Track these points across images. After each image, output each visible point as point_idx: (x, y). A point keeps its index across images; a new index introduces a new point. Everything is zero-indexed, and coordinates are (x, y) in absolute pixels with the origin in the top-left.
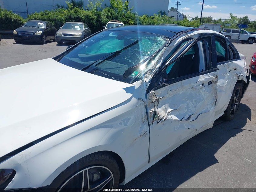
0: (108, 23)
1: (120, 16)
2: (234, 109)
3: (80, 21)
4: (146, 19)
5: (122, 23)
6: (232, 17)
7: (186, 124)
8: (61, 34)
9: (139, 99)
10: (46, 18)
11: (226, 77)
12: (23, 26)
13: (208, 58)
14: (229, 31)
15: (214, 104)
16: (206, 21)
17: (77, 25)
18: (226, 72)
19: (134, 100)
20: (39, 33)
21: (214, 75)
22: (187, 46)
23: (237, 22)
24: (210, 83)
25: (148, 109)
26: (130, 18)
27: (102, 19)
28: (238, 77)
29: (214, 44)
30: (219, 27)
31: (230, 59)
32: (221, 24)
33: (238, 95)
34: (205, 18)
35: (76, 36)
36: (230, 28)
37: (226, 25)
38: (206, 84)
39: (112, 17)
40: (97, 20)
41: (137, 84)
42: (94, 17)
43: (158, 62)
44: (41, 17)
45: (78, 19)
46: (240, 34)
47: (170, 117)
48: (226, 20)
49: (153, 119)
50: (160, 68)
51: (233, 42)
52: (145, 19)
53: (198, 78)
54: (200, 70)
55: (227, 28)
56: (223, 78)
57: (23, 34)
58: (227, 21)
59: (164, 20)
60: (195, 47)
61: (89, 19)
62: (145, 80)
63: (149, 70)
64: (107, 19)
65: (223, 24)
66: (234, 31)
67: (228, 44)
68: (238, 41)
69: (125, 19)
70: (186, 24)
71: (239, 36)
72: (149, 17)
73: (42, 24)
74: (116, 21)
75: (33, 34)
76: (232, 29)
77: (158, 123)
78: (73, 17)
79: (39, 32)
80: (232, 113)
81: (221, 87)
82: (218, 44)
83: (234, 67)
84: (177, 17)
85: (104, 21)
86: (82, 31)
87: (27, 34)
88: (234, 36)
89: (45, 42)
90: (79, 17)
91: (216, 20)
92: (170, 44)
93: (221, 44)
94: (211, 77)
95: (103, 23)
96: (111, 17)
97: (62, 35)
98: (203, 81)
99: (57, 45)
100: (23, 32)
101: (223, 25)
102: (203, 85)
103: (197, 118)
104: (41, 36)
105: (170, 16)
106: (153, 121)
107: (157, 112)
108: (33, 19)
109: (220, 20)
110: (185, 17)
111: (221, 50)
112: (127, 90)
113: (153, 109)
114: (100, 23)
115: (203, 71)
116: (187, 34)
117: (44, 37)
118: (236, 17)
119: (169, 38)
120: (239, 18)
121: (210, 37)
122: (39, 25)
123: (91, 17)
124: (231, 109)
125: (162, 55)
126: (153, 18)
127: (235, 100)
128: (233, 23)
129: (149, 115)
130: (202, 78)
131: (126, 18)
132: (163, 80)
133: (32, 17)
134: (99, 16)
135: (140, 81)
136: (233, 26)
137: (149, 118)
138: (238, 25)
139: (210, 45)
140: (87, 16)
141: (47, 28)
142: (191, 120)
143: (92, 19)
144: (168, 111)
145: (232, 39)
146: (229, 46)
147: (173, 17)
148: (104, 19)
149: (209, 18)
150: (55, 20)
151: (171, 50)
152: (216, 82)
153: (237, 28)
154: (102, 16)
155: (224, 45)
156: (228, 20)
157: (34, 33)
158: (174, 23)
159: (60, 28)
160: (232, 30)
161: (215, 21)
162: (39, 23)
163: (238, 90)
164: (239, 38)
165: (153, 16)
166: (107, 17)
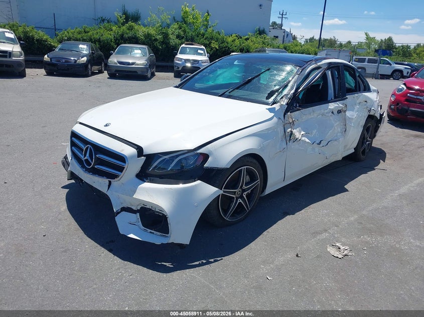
0: (182, 46)
1: (198, 36)
2: (365, 148)
3: (137, 43)
4: (237, 40)
5: (203, 47)
6: (367, 39)
7: (317, 148)
8: (116, 61)
9: (279, 118)
10: (85, 38)
11: (356, 109)
12: (57, 50)
13: (337, 87)
14: (362, 61)
15: (344, 132)
16: (326, 44)
17: (137, 48)
18: (356, 104)
19: (275, 119)
20: (83, 61)
21: (343, 104)
22: (317, 75)
23: (376, 46)
24: (339, 112)
25: (286, 129)
26: (212, 38)
27: (171, 41)
28: (369, 111)
29: (343, 74)
30: (348, 54)
31: (360, 91)
32: (351, 49)
33: (370, 132)
34: (325, 40)
35: (138, 65)
36: (364, 56)
37: (358, 50)
38: (335, 112)
39: (187, 37)
40: (162, 42)
41: (277, 106)
42: (159, 37)
43: (292, 88)
44: (79, 36)
45: (135, 40)
46: (379, 64)
47: (303, 138)
48: (358, 43)
49: (290, 138)
50: (294, 94)
51: (369, 77)
52: (234, 40)
53: (329, 105)
54: (329, 99)
55: (360, 56)
56: (353, 111)
57: (59, 61)
58: (360, 44)
59: (264, 43)
60: (324, 76)
61: (150, 39)
62: (282, 103)
63: (285, 95)
64: (177, 41)
65: (353, 50)
66: (370, 61)
67: (358, 75)
68: (377, 76)
69: (205, 41)
70: (297, 48)
71: (378, 68)
72: (241, 38)
73: (85, 47)
74: (193, 43)
75: (74, 61)
76: (367, 58)
77: (294, 142)
78: (126, 36)
79: (83, 59)
80: (363, 152)
81: (350, 118)
82: (347, 74)
83: (365, 99)
84: (284, 38)
85: (174, 43)
86: (146, 58)
87: (66, 62)
88: (371, 68)
89: (90, 73)
90: (135, 36)
91: (343, 43)
92: (301, 72)
93: (350, 74)
94: (341, 105)
95: (173, 46)
96: (183, 37)
97: (117, 64)
98: (332, 109)
99: (108, 78)
100: (59, 59)
101: (353, 52)
102: (332, 112)
103: (327, 144)
104: (85, 66)
105: (272, 37)
106: (290, 140)
107: (293, 132)
108: (66, 38)
109: (349, 42)
110: (294, 38)
111: (350, 82)
112: (271, 110)
113: (290, 129)
114: (167, 47)
115: (332, 99)
116: (316, 63)
117: (89, 66)
118: (375, 38)
119: (300, 67)
120: (380, 40)
121: (339, 66)
122: (81, 48)
123: (155, 37)
124: (362, 146)
125: (295, 82)
126: (247, 39)
127: (367, 138)
128: (369, 48)
129: (287, 134)
130: (332, 106)
131: (205, 39)
132: (296, 105)
133: (64, 35)
134: (166, 36)
135: (279, 104)
136: (369, 53)
137: (287, 138)
138: (376, 51)
139: (339, 74)
140: (148, 35)
141: (92, 53)
142: (321, 145)
143: (156, 40)
144: (302, 133)
145: (367, 72)
146: (359, 76)
147: (277, 37)
148: (173, 40)
149: (331, 39)
150: (99, 41)
151: (303, 78)
152: (345, 111)
153: (375, 56)
154: (171, 36)
155: (353, 76)
156: (362, 43)
157: (76, 61)
158: (278, 47)
159: (112, 54)
160: (367, 60)
161: (341, 45)
162: (81, 46)
163: (369, 127)
164: (378, 72)
165: (247, 37)
166: (178, 37)
